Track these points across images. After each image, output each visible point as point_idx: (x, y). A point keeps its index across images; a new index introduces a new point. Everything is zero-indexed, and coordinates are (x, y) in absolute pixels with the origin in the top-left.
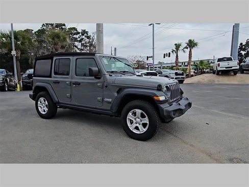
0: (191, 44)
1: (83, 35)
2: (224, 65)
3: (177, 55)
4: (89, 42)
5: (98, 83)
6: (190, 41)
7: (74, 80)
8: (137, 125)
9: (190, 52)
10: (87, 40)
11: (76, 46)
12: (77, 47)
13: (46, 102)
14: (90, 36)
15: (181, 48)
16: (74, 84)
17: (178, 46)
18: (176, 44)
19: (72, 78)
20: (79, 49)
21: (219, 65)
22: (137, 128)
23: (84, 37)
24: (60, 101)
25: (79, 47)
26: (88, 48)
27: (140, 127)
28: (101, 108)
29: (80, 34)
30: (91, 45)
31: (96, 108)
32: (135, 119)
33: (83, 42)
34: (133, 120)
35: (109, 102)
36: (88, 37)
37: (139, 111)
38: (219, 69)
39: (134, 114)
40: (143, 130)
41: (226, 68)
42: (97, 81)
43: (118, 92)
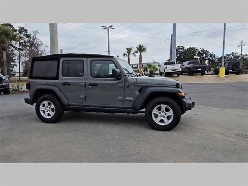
0: (141, 49)
1: (20, 33)
2: (170, 68)
3: (129, 58)
4: (29, 41)
5: (119, 83)
6: (140, 46)
7: (89, 82)
8: (162, 118)
9: (140, 55)
10: (26, 39)
11: (12, 45)
12: (14, 47)
13: (52, 105)
14: (30, 35)
15: (132, 52)
16: (90, 85)
17: (129, 50)
18: (127, 49)
19: (87, 80)
20: (16, 48)
21: (166, 68)
22: (162, 121)
23: (22, 35)
24: (71, 103)
25: (17, 46)
26: (28, 48)
27: (165, 119)
28: (122, 106)
29: (18, 32)
30: (32, 45)
31: (116, 107)
32: (160, 113)
33: (21, 41)
34: (158, 114)
35: (130, 101)
36: (28, 36)
37: (164, 106)
38: (167, 71)
39: (159, 109)
40: (167, 122)
41: (172, 70)
42: (118, 81)
43: (140, 91)
